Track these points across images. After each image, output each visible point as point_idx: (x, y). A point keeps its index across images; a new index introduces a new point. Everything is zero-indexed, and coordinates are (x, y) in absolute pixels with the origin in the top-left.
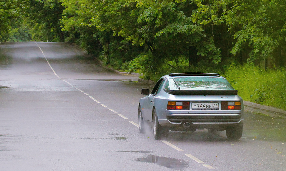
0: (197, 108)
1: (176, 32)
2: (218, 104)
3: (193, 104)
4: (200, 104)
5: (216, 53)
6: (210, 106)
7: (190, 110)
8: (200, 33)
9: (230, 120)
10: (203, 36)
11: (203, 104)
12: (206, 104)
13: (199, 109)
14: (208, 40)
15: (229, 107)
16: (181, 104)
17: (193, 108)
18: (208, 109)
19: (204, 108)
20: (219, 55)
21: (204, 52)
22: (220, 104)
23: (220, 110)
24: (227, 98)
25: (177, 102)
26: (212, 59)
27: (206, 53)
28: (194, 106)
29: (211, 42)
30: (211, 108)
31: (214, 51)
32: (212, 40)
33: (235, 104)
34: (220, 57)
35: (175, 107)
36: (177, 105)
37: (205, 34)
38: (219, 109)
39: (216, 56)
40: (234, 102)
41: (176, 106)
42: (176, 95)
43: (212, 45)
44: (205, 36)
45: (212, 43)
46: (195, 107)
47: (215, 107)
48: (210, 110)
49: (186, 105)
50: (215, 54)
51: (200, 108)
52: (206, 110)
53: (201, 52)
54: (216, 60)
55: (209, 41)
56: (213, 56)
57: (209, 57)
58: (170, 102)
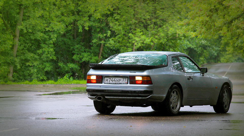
0: (108, 82)
2: (127, 78)
4: (111, 78)
6: (120, 80)
9: (137, 94)
12: (116, 79)
15: (136, 82)
18: (117, 84)
24: (135, 73)
28: (106, 80)
33: (142, 79)
38: (128, 83)
41: (90, 80)
47: (124, 82)
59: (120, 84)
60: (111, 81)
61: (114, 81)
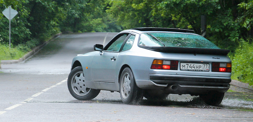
0: (186, 68)
1: (184, 3)
2: (208, 65)
3: (182, 64)
4: (189, 64)
5: (234, 28)
6: (200, 67)
7: (178, 71)
8: (214, 4)
9: (221, 84)
10: (216, 8)
11: (192, 64)
12: (196, 65)
13: (188, 70)
14: (225, 13)
15: (220, 68)
16: (169, 63)
17: (181, 68)
18: (198, 71)
19: (193, 69)
20: (238, 30)
21: (218, 27)
22: (211, 65)
23: (211, 72)
24: (219, 58)
25: (164, 61)
26: (229, 36)
27: (222, 28)
28: (183, 66)
29: (228, 15)
30: (201, 69)
31: (231, 26)
32: (230, 13)
33: (227, 66)
34: (237, 33)
35: (161, 67)
36: (164, 64)
37: (219, 5)
38: (209, 70)
39: (233, 31)
40: (226, 64)
41: (162, 65)
42: (162, 53)
43: (229, 19)
44: (219, 8)
45: (229, 17)
46: (184, 68)
47: (205, 69)
48: (200, 71)
49: (174, 65)
50: (232, 29)
51: (189, 68)
52: (196, 71)
53: (215, 27)
54: (233, 37)
55: (227, 14)
56: (230, 32)
57: (225, 33)
58: (156, 60)
59: (201, 71)
60: (190, 67)
61: (193, 67)
